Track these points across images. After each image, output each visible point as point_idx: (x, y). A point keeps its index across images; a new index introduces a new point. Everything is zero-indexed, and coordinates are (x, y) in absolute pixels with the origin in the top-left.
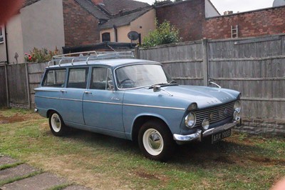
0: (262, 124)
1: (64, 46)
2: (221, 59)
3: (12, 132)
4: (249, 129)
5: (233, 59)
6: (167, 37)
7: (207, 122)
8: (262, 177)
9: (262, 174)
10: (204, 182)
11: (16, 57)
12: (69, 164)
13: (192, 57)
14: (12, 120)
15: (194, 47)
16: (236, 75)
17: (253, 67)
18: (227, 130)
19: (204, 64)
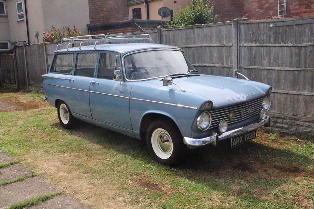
0: (298, 123)
1: (89, 23)
2: (253, 45)
3: (20, 123)
4: (282, 127)
5: (268, 45)
6: (200, 15)
7: (226, 124)
8: (285, 193)
9: (286, 189)
10: (214, 198)
11: (37, 36)
12: (67, 166)
13: (220, 41)
14: (26, 107)
15: (223, 28)
16: (270, 64)
17: (291, 55)
18: (252, 131)
19: (234, 49)
